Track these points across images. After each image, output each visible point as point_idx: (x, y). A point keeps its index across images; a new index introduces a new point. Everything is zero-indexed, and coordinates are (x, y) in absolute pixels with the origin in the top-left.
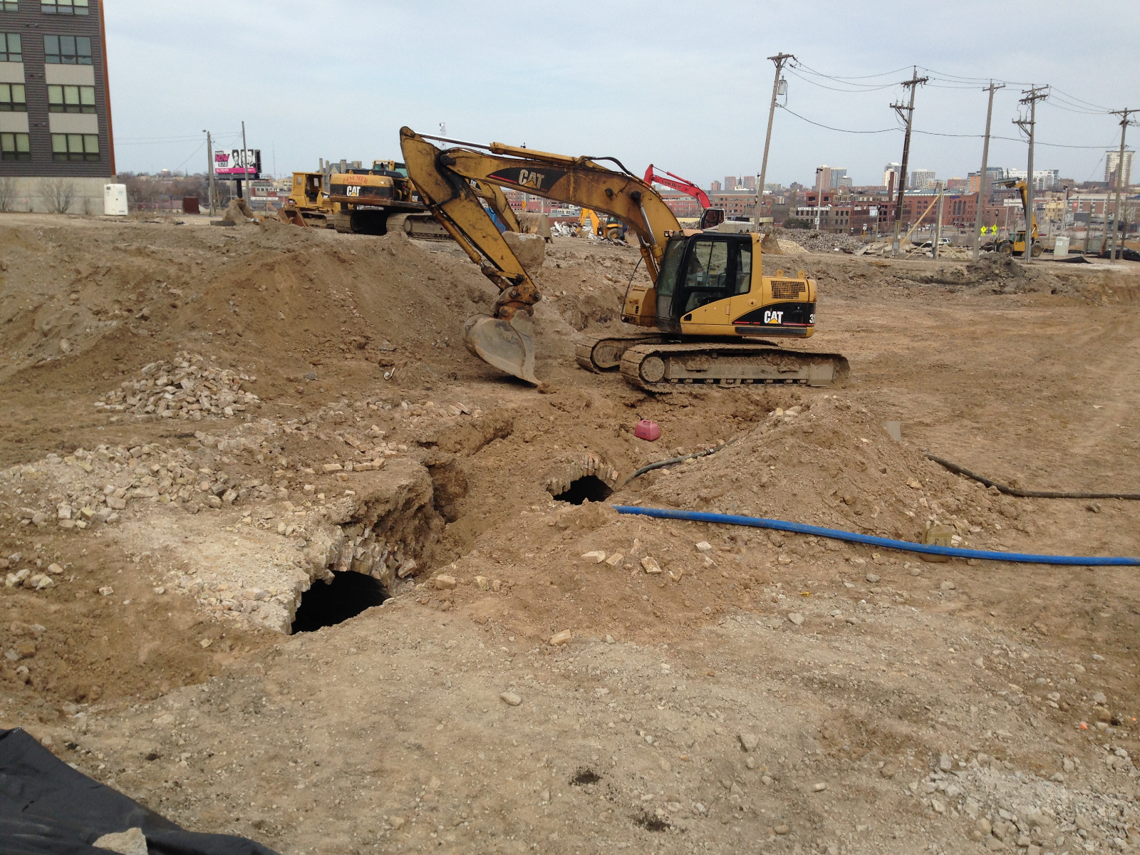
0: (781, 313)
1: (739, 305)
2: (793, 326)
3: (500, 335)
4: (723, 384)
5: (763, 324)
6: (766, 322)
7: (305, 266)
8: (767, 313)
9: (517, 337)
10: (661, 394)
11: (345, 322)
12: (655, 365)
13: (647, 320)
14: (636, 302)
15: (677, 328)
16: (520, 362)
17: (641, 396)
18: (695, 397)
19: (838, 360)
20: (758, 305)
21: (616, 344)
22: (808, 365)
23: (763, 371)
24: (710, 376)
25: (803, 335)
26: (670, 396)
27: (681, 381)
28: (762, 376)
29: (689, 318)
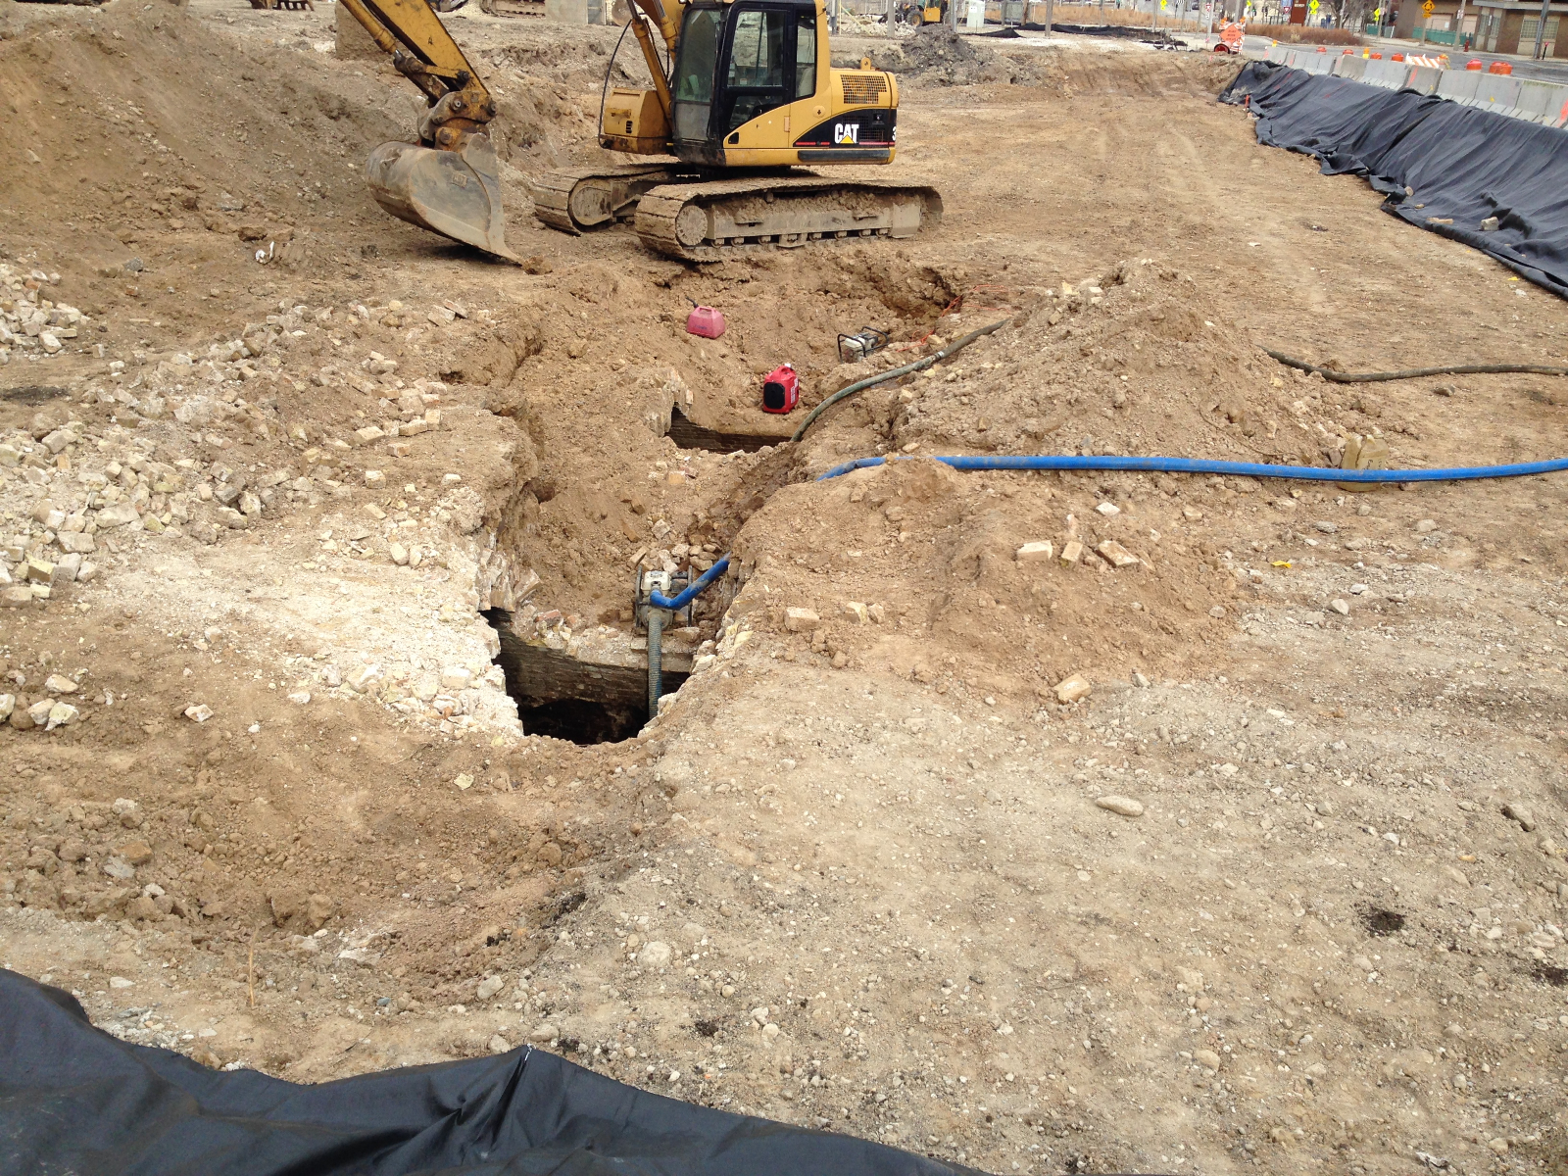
0: (856, 127)
1: (801, 116)
2: (872, 146)
3: (448, 177)
4: (783, 243)
5: (833, 144)
6: (837, 141)
7: (45, 62)
8: (839, 127)
9: (474, 179)
10: (707, 263)
11: (144, 162)
12: (693, 220)
13: (648, 144)
14: (627, 114)
15: (719, 156)
16: (483, 223)
17: (678, 269)
18: (756, 265)
19: (927, 195)
20: (827, 116)
21: (601, 184)
22: (890, 206)
23: (834, 220)
24: (766, 231)
25: (882, 160)
26: (719, 267)
27: (728, 241)
28: (833, 228)
29: (735, 139)
